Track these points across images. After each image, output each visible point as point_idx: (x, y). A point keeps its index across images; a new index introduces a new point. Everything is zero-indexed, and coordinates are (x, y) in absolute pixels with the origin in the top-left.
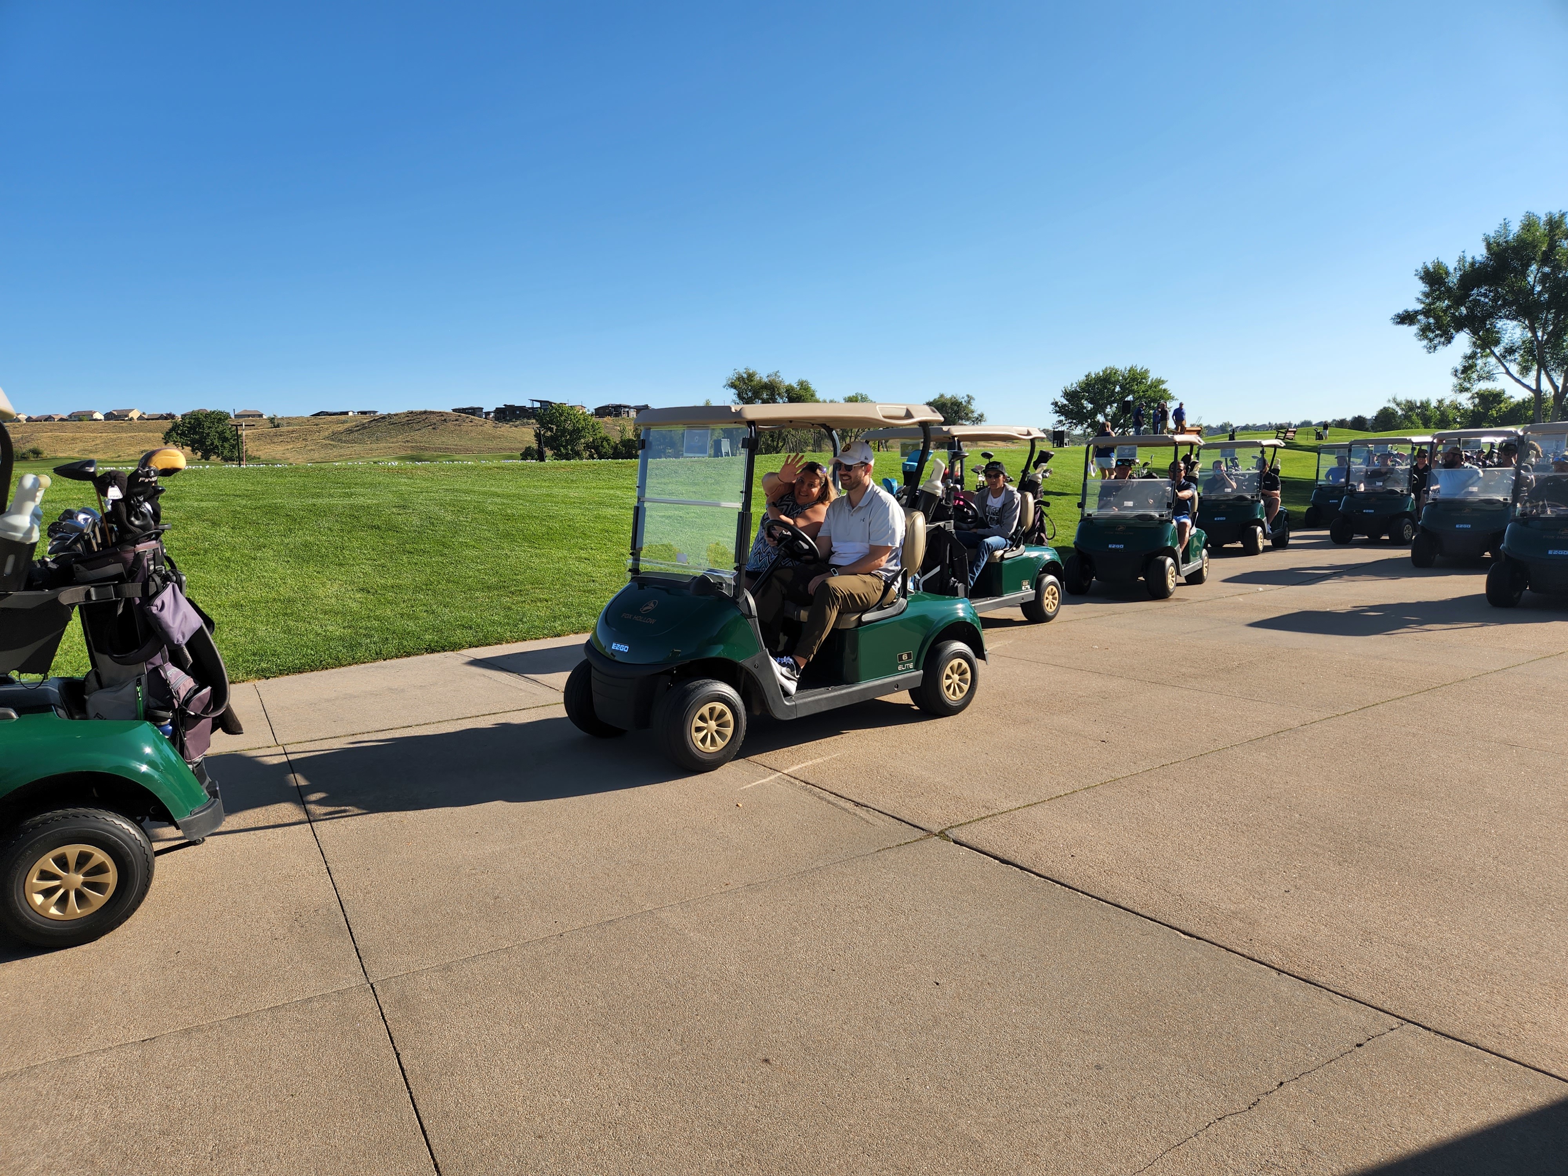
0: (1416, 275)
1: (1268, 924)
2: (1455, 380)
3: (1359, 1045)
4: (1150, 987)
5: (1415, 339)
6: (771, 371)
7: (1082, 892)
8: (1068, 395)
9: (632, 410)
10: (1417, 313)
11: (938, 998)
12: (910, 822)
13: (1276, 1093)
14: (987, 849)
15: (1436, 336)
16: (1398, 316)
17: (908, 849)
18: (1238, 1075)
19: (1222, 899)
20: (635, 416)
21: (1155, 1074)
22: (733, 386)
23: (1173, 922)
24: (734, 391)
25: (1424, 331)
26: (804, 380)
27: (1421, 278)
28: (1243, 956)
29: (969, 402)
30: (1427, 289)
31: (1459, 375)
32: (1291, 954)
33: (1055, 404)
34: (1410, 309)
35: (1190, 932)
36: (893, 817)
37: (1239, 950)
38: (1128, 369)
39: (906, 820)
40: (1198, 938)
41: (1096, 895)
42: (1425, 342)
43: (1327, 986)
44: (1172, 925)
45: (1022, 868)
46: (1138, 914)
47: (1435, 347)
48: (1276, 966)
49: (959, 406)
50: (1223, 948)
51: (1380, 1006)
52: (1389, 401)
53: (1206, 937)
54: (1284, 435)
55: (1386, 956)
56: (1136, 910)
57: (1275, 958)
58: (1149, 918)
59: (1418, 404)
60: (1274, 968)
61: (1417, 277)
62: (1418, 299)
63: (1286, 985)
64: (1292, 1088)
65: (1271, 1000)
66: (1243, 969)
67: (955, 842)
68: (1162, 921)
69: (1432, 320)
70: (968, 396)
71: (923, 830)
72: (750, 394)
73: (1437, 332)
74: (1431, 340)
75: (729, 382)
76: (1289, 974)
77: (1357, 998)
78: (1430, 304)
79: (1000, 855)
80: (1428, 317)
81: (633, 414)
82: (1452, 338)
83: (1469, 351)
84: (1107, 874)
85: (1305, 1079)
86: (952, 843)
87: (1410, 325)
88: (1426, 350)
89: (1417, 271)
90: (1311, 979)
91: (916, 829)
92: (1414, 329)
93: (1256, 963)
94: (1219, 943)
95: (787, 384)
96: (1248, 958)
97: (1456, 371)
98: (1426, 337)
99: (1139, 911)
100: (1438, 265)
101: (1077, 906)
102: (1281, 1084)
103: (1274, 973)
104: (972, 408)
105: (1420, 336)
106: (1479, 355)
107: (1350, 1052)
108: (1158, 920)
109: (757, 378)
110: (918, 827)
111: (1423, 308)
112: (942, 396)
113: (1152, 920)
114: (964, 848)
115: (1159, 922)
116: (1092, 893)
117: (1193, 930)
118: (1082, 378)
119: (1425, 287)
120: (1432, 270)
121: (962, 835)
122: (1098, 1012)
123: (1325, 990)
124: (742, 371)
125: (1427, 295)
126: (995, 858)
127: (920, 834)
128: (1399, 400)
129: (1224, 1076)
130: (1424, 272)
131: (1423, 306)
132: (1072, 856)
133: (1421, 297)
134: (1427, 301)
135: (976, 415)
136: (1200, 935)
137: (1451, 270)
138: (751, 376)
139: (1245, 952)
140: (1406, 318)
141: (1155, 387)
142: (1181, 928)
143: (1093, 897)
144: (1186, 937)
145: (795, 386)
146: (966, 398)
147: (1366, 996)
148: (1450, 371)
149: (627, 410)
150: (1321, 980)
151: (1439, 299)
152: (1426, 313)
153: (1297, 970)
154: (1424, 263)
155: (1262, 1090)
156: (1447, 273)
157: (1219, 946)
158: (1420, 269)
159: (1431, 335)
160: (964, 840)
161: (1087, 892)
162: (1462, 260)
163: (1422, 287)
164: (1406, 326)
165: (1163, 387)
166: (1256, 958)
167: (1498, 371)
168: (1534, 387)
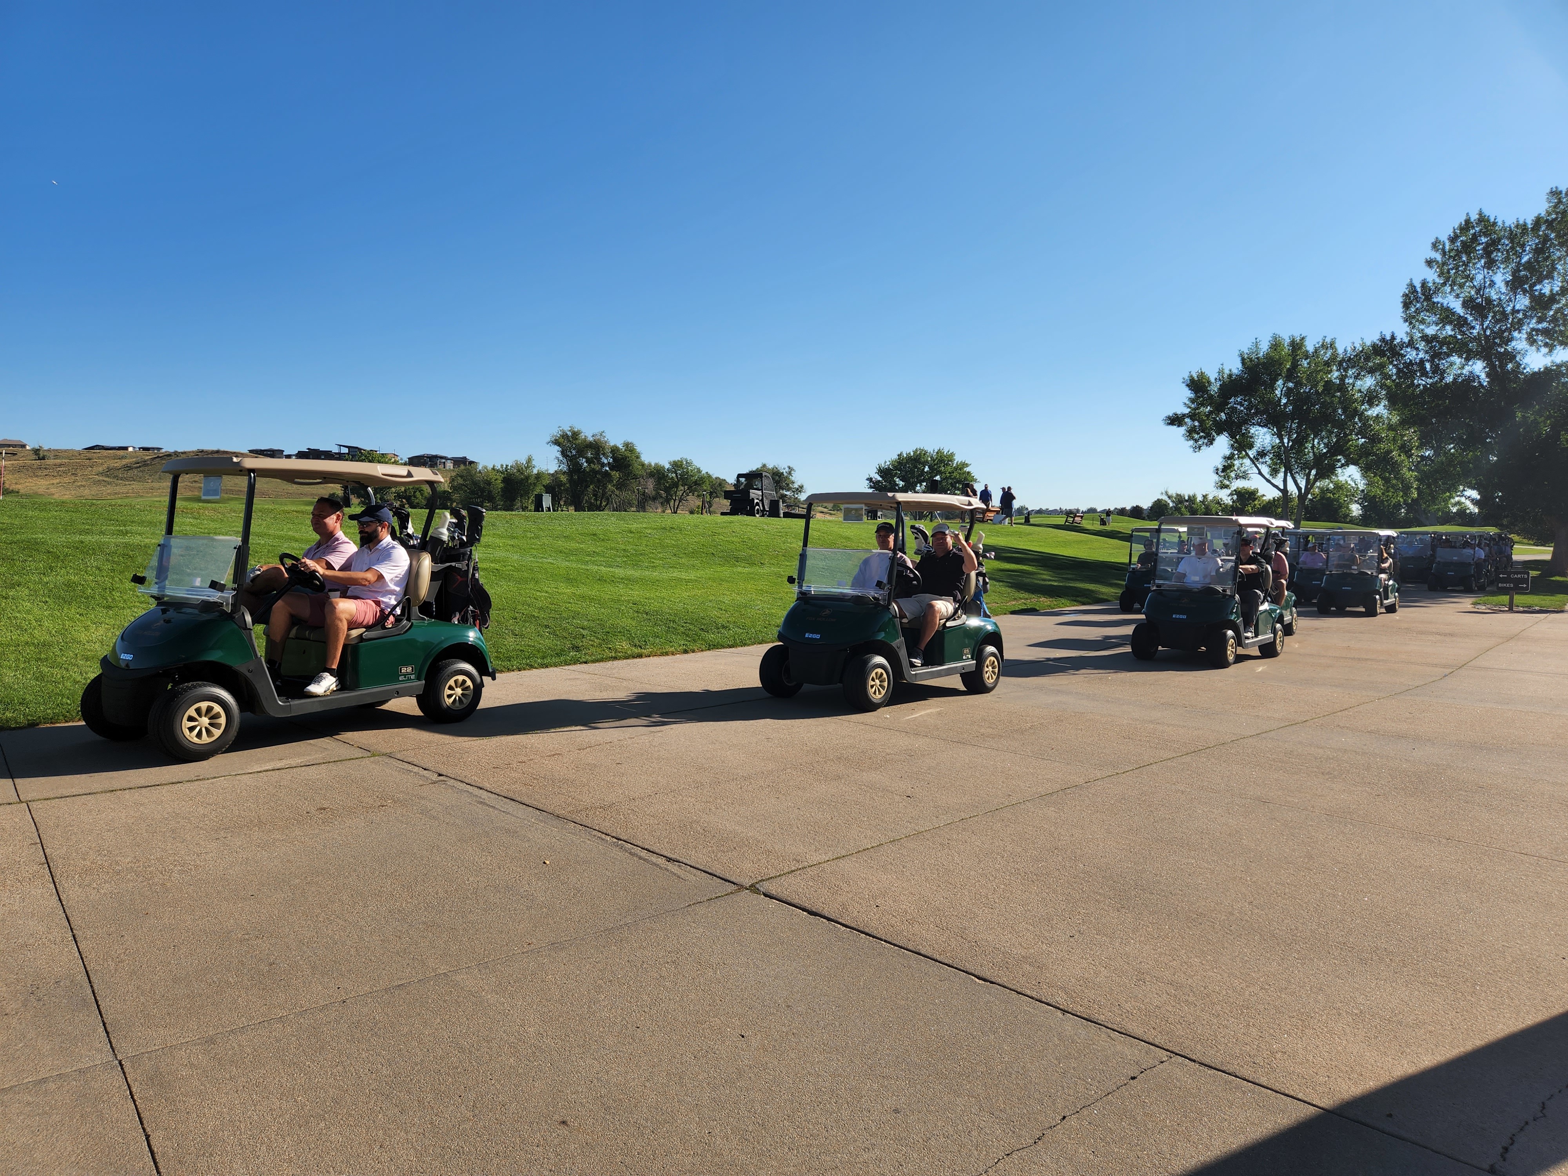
0: (1183, 382)
1: (1055, 967)
2: (1216, 478)
3: (1133, 1078)
4: (947, 1031)
5: (1183, 439)
6: (596, 431)
7: (885, 941)
8: (882, 472)
9: (449, 461)
10: (1184, 415)
11: (743, 1050)
12: (721, 876)
13: (1059, 1126)
14: (795, 902)
15: (1201, 437)
16: (1169, 418)
17: (719, 903)
18: (1025, 1111)
19: (1014, 945)
20: (452, 467)
21: (949, 1115)
22: (556, 442)
23: (970, 967)
24: (557, 448)
25: (1191, 432)
26: (630, 441)
27: (1187, 385)
28: (1032, 998)
29: (790, 473)
30: (1192, 396)
31: (1219, 472)
32: (1074, 995)
33: (870, 480)
34: (1179, 412)
35: (984, 976)
36: (705, 872)
37: (1029, 993)
38: (936, 451)
39: (718, 875)
40: (992, 983)
41: (898, 943)
42: (1191, 442)
43: (1106, 1024)
44: (968, 970)
45: (829, 919)
46: (936, 961)
47: (1200, 447)
48: (1061, 1007)
49: (780, 476)
50: (1014, 991)
51: (1151, 1040)
52: (1162, 493)
53: (999, 981)
54: (1072, 519)
55: (1157, 994)
56: (935, 957)
57: (1061, 999)
58: (946, 964)
59: (1187, 498)
60: (1059, 1009)
61: (1184, 384)
62: (1185, 404)
63: (1070, 1025)
64: (1073, 1122)
65: (1056, 1039)
66: (1031, 1010)
67: (766, 895)
68: (959, 967)
69: (1197, 424)
70: (789, 467)
71: (734, 884)
72: (574, 452)
73: (1202, 434)
74: (1196, 441)
75: (553, 440)
76: (1073, 1014)
77: (1132, 1034)
78: (1195, 409)
79: (808, 907)
80: (1193, 421)
81: (450, 465)
82: (1214, 440)
83: (1228, 452)
84: (909, 923)
85: (1085, 1112)
86: (762, 896)
87: (1179, 426)
88: (1192, 449)
89: (1184, 379)
90: (1092, 1017)
91: (727, 883)
92: (1182, 430)
93: (1043, 1005)
94: (1010, 986)
95: (612, 444)
96: (1037, 1000)
97: (1217, 469)
98: (1192, 438)
99: (938, 957)
100: (1202, 375)
101: (880, 954)
102: (1064, 1118)
103: (1059, 1013)
104: (793, 479)
105: (1187, 436)
106: (1236, 456)
107: (1125, 1085)
108: (955, 966)
109: (582, 436)
110: (729, 881)
111: (1189, 412)
112: (764, 466)
113: (949, 966)
114: (774, 901)
115: (956, 968)
116: (894, 942)
117: (987, 974)
118: (895, 457)
119: (1191, 393)
120: (1196, 378)
121: (772, 888)
122: (897, 1057)
123: (1104, 1028)
124: (567, 428)
125: (1192, 401)
126: (804, 910)
127: (731, 888)
128: (1170, 493)
129: (1012, 1114)
130: (1190, 380)
131: (1189, 410)
132: (877, 906)
133: (1187, 403)
134: (1193, 406)
135: (796, 486)
136: (993, 980)
137: (1213, 380)
138: (575, 435)
139: (1034, 994)
140: (1175, 420)
141: (960, 469)
142: (976, 973)
143: (895, 945)
144: (981, 982)
145: (621, 447)
146: (787, 469)
147: (1139, 1032)
148: (1212, 469)
149: (444, 461)
150: (1101, 1018)
151: (1202, 404)
152: (1192, 416)
153: (1079, 1010)
154: (1190, 372)
155: (1047, 1125)
156: (1209, 382)
157: (1011, 989)
158: (1186, 378)
159: (1196, 436)
160: (774, 892)
161: (890, 940)
162: (1221, 372)
163: (1188, 394)
164: (1175, 427)
166: (1043, 1000)
167: (1252, 472)
168: (1282, 487)
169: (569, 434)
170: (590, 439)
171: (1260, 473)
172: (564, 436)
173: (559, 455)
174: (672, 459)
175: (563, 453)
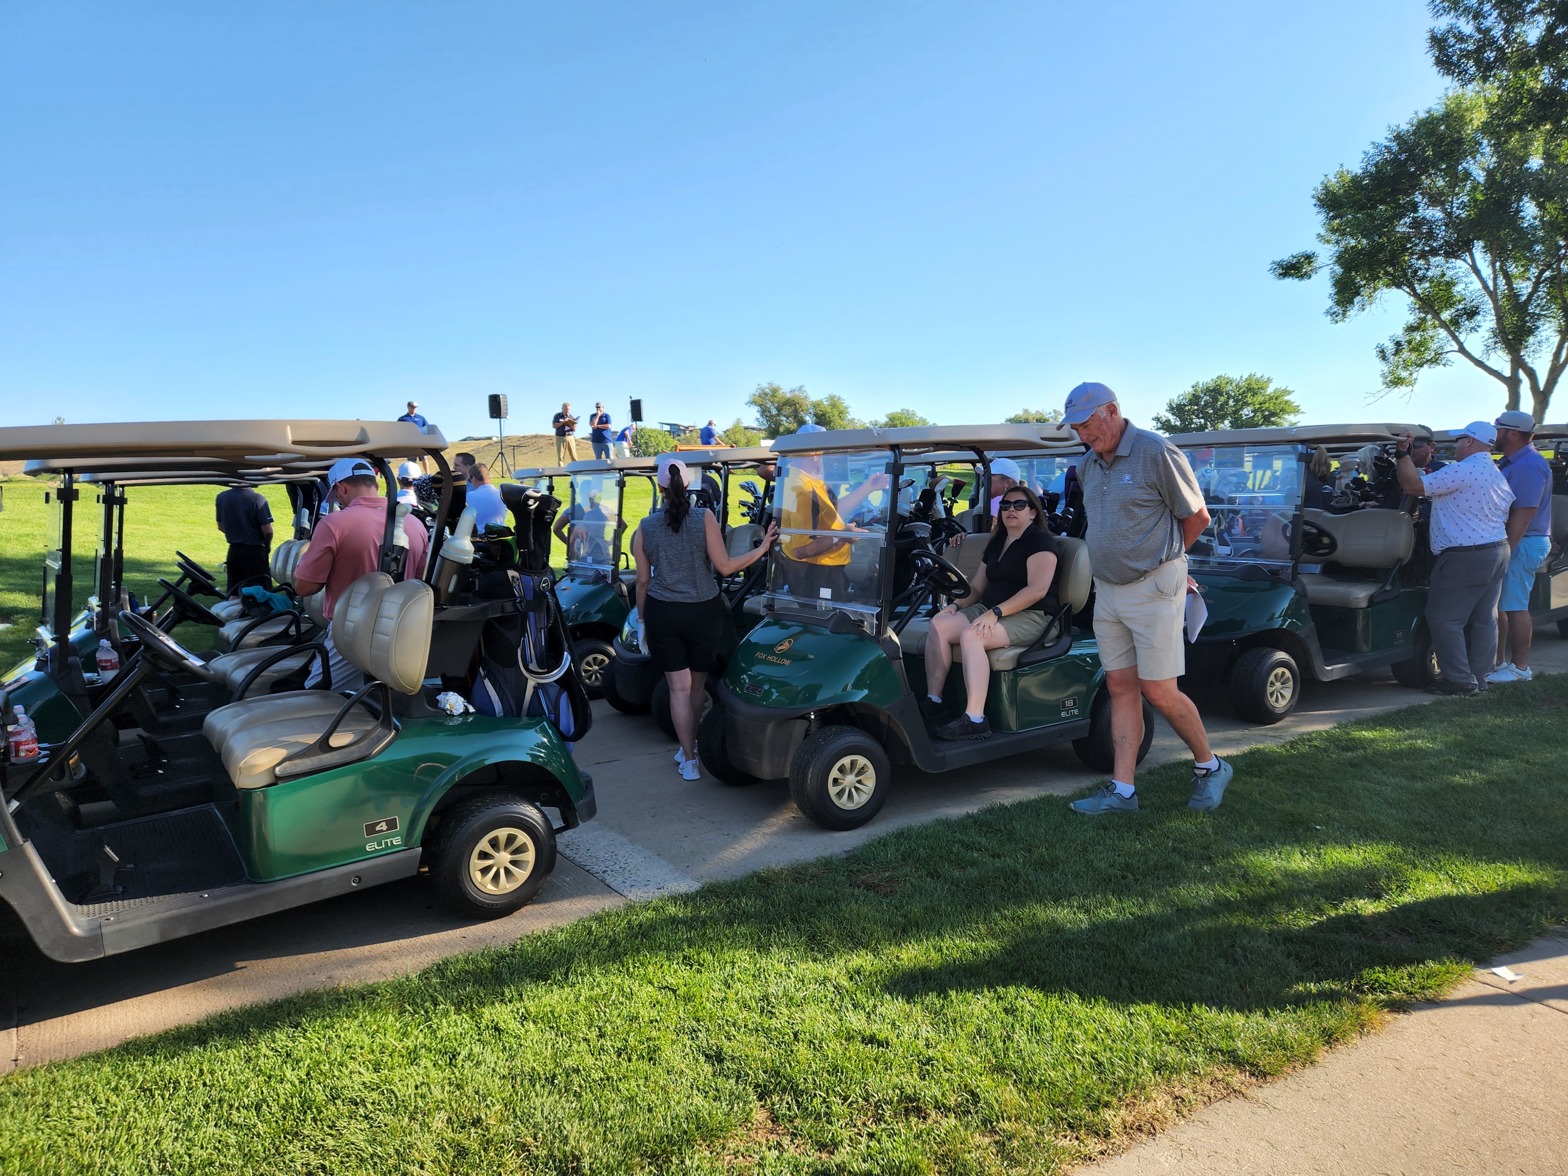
0: (1314, 199)
2: (1384, 367)
6: (795, 386)
10: (1309, 258)
16: (1280, 265)
22: (755, 402)
24: (756, 407)
26: (838, 395)
30: (1329, 219)
33: (1159, 420)
34: (1303, 253)
38: (1245, 377)
62: (1319, 238)
75: (752, 399)
83: (1412, 319)
87: (1306, 276)
95: (816, 399)
97: (1384, 352)
100: (1342, 177)
109: (781, 393)
118: (1191, 390)
120: (1333, 185)
124: (765, 385)
130: (1324, 190)
138: (775, 392)
140: (1297, 268)
141: (1276, 399)
154: (1327, 176)
158: (1319, 187)
164: (1297, 279)
165: (1286, 398)
167: (1450, 349)
168: (1507, 373)
169: (767, 390)
170: (788, 395)
171: (1462, 350)
172: (763, 395)
173: (758, 415)
174: (889, 412)
175: (764, 411)
